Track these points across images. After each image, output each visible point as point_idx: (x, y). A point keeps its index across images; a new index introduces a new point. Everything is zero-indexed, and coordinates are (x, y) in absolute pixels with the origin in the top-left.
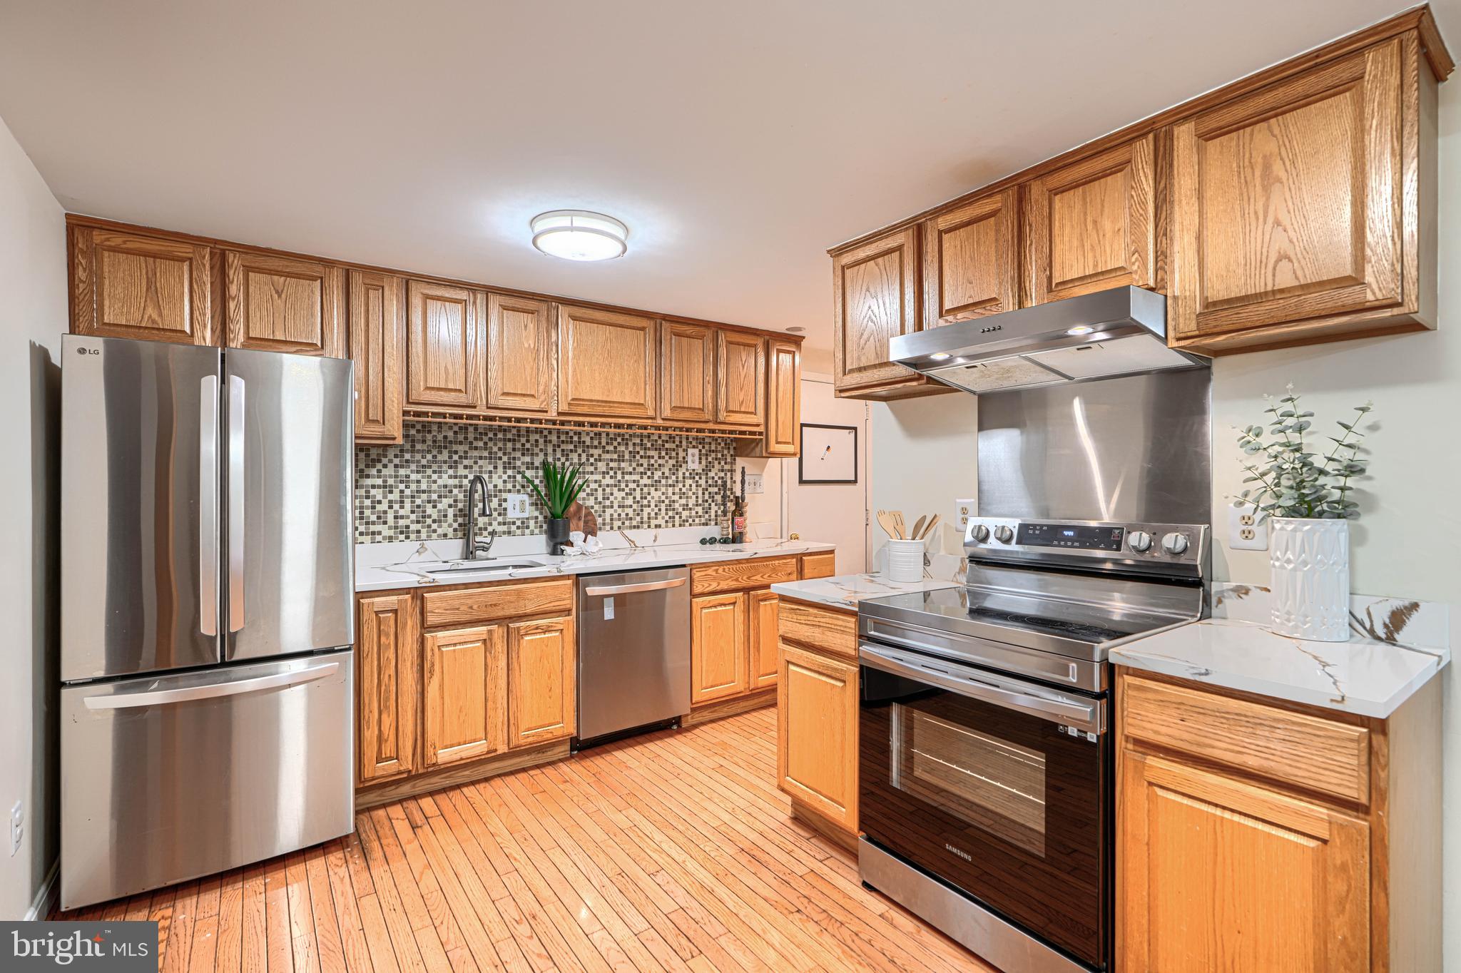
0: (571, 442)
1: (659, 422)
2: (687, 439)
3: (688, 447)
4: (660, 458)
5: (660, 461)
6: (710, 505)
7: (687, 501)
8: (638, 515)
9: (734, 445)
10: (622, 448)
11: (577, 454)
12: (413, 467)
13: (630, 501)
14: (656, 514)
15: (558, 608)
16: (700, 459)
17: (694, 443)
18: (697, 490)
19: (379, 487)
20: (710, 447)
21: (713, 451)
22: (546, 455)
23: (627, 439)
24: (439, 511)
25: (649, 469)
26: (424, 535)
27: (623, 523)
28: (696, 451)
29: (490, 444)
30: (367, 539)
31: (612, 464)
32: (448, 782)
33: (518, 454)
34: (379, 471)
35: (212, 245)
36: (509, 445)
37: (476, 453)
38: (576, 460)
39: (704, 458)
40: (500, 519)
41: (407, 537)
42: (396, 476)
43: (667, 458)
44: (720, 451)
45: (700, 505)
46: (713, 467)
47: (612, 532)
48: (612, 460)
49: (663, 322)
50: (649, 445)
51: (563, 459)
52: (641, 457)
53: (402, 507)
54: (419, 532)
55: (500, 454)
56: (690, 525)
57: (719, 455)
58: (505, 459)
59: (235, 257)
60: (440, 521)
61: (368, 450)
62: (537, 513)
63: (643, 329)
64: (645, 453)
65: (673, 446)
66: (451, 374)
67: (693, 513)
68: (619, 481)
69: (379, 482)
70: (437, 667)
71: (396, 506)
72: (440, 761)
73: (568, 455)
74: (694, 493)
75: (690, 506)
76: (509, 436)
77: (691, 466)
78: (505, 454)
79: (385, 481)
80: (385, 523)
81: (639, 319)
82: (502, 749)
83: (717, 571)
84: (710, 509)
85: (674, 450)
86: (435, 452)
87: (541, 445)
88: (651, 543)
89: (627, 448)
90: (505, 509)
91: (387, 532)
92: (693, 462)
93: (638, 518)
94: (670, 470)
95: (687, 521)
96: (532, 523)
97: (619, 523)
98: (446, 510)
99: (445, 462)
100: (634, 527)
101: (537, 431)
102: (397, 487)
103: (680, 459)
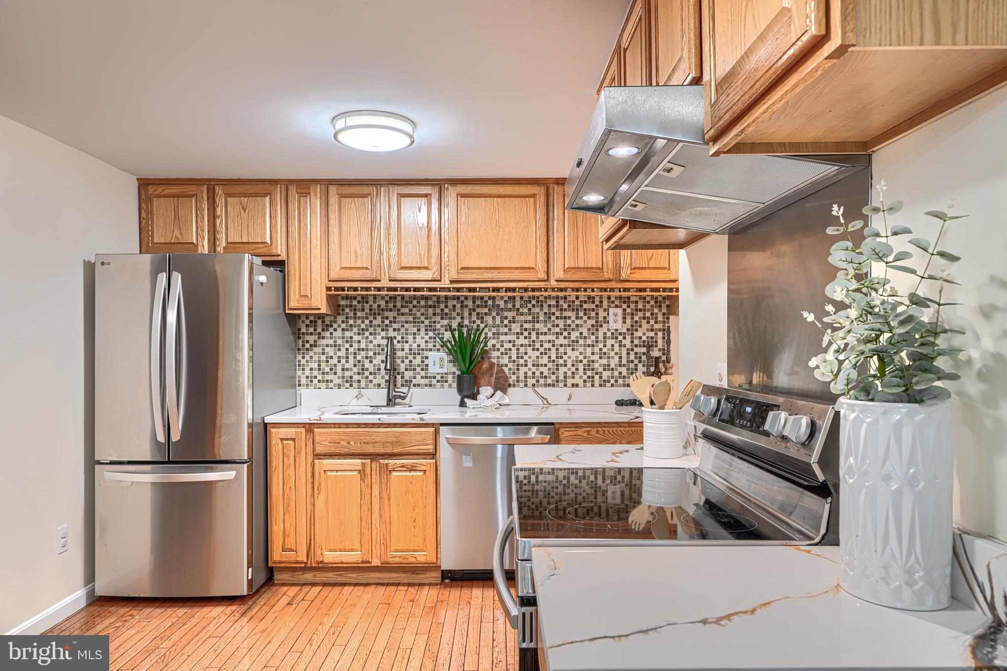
0: (486, 306)
1: (553, 283)
2: (609, 298)
3: (609, 306)
4: (577, 318)
5: (578, 322)
6: (636, 365)
7: (609, 361)
8: (553, 373)
9: (668, 302)
10: (537, 310)
11: (491, 317)
12: (355, 330)
13: (545, 360)
14: (573, 373)
15: (421, 451)
16: (624, 318)
17: (617, 302)
18: (620, 350)
19: (331, 346)
20: (637, 306)
21: (640, 310)
22: (462, 318)
23: (542, 301)
24: (375, 365)
25: (565, 330)
26: (363, 384)
27: (538, 381)
28: (619, 311)
29: (415, 310)
30: (324, 385)
31: (526, 326)
32: (340, 579)
33: (438, 318)
34: (331, 334)
35: (208, 183)
36: (431, 311)
37: (403, 318)
38: (490, 322)
39: (628, 318)
40: (423, 373)
41: (351, 385)
42: (343, 338)
43: (585, 318)
44: (648, 310)
45: (624, 365)
46: (640, 326)
47: (525, 389)
48: (526, 322)
49: (556, 186)
50: (565, 306)
51: (478, 322)
52: (557, 318)
53: (347, 362)
54: (359, 381)
55: (423, 318)
56: (612, 385)
57: (648, 314)
58: (427, 322)
59: (219, 188)
60: (375, 374)
61: (324, 318)
62: (454, 370)
63: (533, 196)
64: (561, 314)
65: (593, 306)
66: (359, 256)
67: (616, 373)
68: (534, 341)
69: (331, 342)
70: (323, 486)
71: (343, 361)
72: (326, 560)
73: (482, 318)
74: (616, 354)
75: (612, 366)
76: (430, 303)
77: (613, 325)
78: (426, 318)
79: (335, 342)
80: (335, 373)
81: (529, 187)
82: (376, 562)
83: (588, 432)
84: (636, 369)
85: (593, 310)
86: (371, 318)
87: (458, 310)
88: (566, 402)
89: (542, 310)
90: (427, 365)
91: (337, 381)
92: (616, 320)
93: (554, 377)
94: (589, 330)
95: (609, 381)
96: (450, 378)
97: (534, 381)
98: (379, 365)
99: (379, 326)
100: (549, 385)
101: (454, 298)
102: (344, 346)
103: (601, 319)
